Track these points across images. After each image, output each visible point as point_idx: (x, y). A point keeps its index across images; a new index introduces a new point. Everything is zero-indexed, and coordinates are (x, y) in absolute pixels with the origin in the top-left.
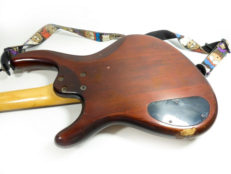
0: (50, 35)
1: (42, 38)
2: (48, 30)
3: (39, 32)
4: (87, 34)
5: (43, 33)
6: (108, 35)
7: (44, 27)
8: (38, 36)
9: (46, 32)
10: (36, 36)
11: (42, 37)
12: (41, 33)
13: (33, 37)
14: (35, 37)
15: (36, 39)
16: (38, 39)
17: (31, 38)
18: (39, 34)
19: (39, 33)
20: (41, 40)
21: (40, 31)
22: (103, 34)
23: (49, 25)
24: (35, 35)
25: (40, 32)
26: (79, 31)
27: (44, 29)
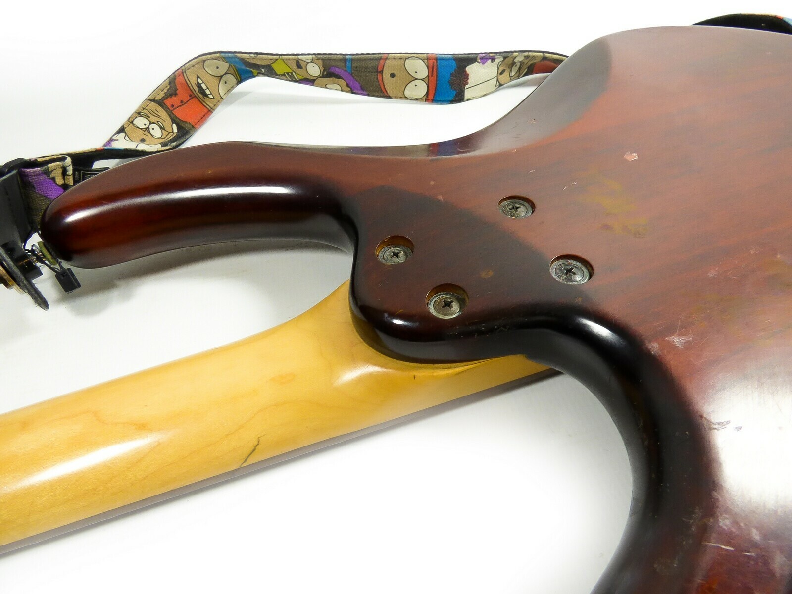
0: (210, 111)
1: (175, 126)
2: (199, 86)
3: (158, 98)
4: (393, 75)
5: (174, 101)
6: (493, 60)
7: (182, 72)
8: (153, 119)
9: (192, 96)
10: (147, 117)
11: (174, 121)
12: (168, 102)
13: (131, 121)
14: (141, 122)
15: (147, 129)
16: (157, 132)
17: (122, 130)
18: (160, 109)
19: (160, 103)
20: (171, 136)
21: (162, 95)
22: (470, 60)
23: (202, 60)
24: (139, 114)
25: (164, 99)
26: (352, 60)
27: (179, 80)
